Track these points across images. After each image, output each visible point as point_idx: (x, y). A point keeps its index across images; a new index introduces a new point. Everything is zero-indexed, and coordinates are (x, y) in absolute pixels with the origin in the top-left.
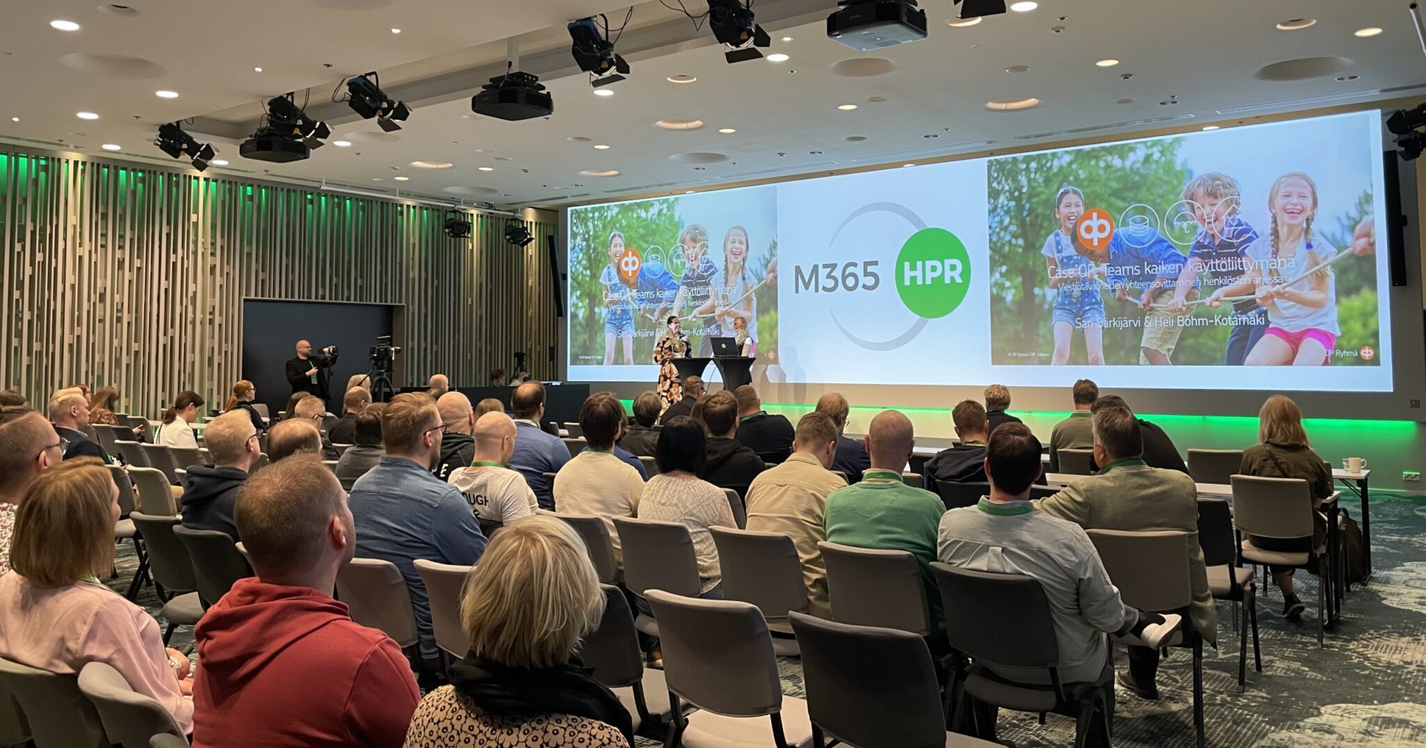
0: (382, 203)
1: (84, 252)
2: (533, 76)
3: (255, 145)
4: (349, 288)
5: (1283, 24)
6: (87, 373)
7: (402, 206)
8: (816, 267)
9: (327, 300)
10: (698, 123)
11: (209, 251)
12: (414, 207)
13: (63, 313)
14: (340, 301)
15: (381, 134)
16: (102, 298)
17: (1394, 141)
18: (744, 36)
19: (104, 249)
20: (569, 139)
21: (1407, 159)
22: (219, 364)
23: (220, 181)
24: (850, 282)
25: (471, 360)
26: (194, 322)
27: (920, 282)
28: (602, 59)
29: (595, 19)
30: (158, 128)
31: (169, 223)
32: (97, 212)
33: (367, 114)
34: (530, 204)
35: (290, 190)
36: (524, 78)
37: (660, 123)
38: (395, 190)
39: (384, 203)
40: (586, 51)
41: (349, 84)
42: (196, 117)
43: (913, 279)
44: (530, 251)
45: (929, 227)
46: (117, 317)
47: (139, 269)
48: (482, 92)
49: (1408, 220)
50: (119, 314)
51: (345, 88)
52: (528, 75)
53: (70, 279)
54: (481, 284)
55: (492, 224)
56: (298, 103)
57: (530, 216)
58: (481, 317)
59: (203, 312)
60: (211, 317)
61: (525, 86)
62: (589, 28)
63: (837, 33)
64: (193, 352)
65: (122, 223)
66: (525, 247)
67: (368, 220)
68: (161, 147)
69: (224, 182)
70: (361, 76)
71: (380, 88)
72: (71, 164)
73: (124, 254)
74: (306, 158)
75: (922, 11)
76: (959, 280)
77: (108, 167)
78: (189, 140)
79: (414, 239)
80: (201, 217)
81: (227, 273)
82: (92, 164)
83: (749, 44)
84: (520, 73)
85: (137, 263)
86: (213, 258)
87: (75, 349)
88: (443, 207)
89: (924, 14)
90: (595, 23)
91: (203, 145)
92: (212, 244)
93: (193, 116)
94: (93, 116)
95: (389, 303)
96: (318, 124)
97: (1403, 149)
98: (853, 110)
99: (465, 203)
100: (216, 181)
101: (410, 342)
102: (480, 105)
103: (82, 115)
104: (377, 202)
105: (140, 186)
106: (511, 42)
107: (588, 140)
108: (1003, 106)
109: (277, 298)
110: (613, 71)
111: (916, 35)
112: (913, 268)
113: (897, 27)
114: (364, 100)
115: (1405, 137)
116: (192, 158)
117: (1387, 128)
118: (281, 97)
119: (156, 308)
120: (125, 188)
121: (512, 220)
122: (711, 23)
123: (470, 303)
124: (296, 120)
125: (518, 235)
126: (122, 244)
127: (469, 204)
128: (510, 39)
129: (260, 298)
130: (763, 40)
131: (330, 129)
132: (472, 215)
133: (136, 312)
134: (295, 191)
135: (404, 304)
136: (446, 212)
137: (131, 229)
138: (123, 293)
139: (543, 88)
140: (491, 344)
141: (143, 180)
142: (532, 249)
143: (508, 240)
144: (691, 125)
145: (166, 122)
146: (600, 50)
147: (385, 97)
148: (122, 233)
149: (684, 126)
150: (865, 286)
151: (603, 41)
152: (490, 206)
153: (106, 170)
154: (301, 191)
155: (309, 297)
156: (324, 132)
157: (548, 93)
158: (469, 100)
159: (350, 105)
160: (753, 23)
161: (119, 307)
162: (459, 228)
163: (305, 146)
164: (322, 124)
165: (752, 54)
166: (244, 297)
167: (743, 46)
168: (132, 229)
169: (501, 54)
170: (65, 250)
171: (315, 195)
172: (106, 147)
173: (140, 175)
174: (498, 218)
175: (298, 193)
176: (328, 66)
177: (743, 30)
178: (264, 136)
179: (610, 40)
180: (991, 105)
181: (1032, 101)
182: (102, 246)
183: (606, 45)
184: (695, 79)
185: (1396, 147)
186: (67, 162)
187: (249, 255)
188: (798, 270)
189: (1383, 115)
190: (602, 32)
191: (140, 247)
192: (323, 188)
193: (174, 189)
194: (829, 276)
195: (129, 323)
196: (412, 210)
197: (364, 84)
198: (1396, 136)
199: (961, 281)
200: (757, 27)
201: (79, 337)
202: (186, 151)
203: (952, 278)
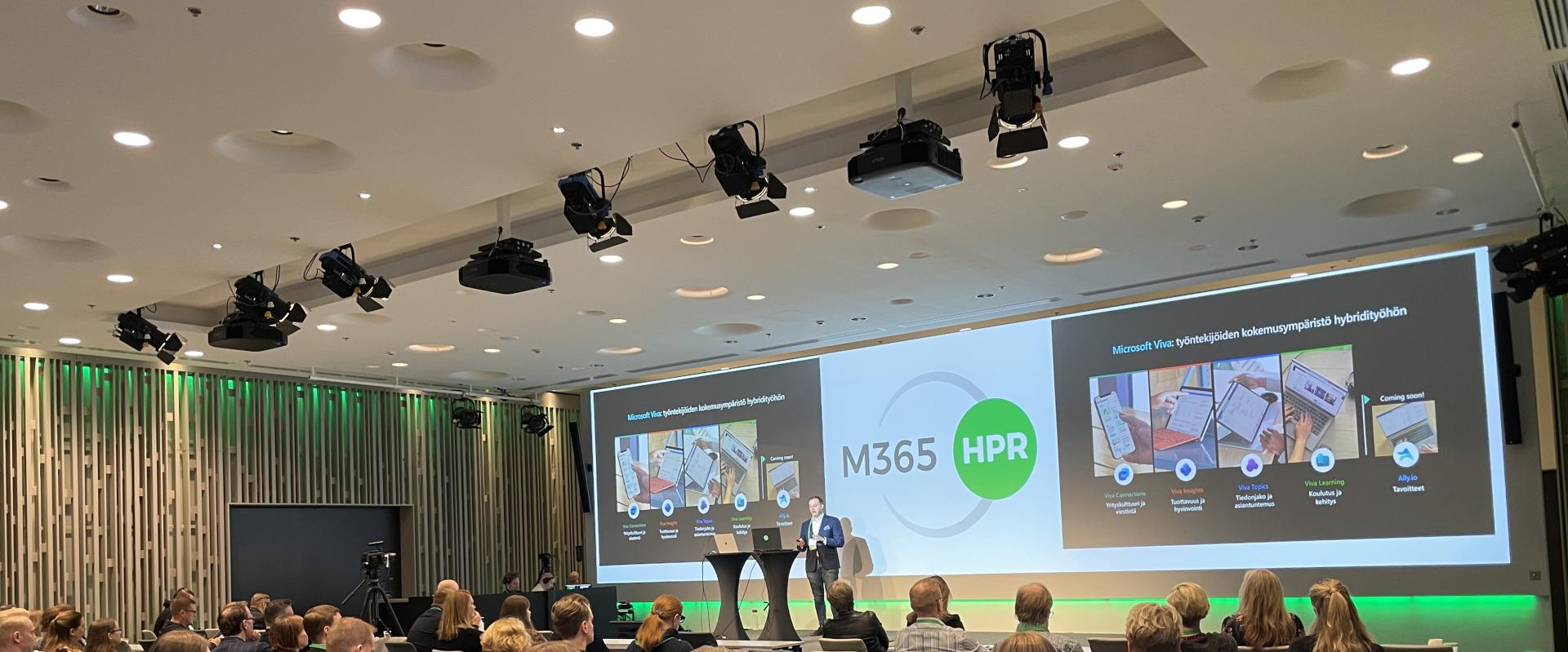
0: (382, 393)
1: (46, 458)
2: (526, 243)
3: (223, 333)
4: (348, 489)
5: (1370, 152)
6: (55, 593)
7: (404, 395)
8: (866, 447)
9: (324, 503)
10: (722, 290)
11: (188, 453)
12: (419, 396)
13: (25, 528)
14: (339, 504)
15: (365, 315)
16: (69, 509)
17: (1502, 281)
18: (755, 186)
19: (68, 455)
20: (580, 313)
21: (1517, 301)
22: (205, 579)
23: (197, 374)
24: (904, 462)
25: (490, 564)
26: (174, 533)
27: (981, 460)
28: (600, 219)
29: (589, 174)
30: (117, 317)
31: (141, 424)
32: (59, 414)
33: (344, 292)
34: (549, 388)
35: (277, 382)
36: (516, 245)
37: (680, 292)
38: (394, 378)
39: (384, 393)
40: (579, 210)
41: (321, 259)
42: (159, 303)
43: (974, 456)
44: (551, 440)
45: (989, 398)
46: (87, 531)
47: (109, 476)
48: (469, 262)
49: (1522, 369)
50: (89, 527)
51: (318, 264)
52: (521, 241)
53: (32, 489)
54: (498, 479)
55: (507, 411)
56: (269, 283)
57: (550, 401)
58: (499, 515)
59: (184, 522)
60: (194, 526)
61: (518, 254)
62: (582, 184)
63: (860, 179)
64: (175, 567)
65: (88, 425)
66: (546, 435)
67: (367, 413)
68: (121, 339)
69: (201, 375)
70: (335, 250)
71: (356, 261)
72: (28, 362)
73: (91, 460)
74: (283, 345)
75: (956, 151)
76: (1024, 456)
77: (69, 364)
78: (153, 330)
79: (420, 431)
80: (177, 415)
81: (210, 477)
82: (51, 361)
83: (763, 196)
84: (512, 239)
85: (107, 470)
86: (192, 460)
87: (41, 567)
88: (450, 395)
89: (958, 154)
90: (590, 180)
91: (168, 334)
92: (191, 445)
93: (155, 302)
94: (42, 307)
95: (395, 504)
96: (292, 306)
97: (1513, 290)
98: (894, 269)
99: (475, 389)
100: (193, 375)
101: (420, 547)
102: (468, 278)
103: (30, 306)
104: (376, 392)
105: (107, 383)
106: (501, 203)
107: (602, 313)
108: (1062, 258)
109: (267, 503)
110: (613, 232)
111: (949, 178)
112: (973, 444)
113: (926, 169)
114: (339, 277)
115: (1514, 275)
116: (157, 350)
117: (1494, 267)
118: (249, 277)
119: (131, 519)
120: (89, 387)
121: (528, 407)
122: (717, 173)
123: (486, 500)
124: (267, 302)
125: (535, 423)
126: (88, 449)
127: (480, 390)
128: (499, 201)
129: (247, 503)
130: (778, 190)
131: (306, 312)
132: (484, 403)
133: (108, 524)
134: (282, 383)
135: (411, 504)
136: (455, 400)
137: (98, 432)
138: (92, 503)
139: (539, 256)
140: (511, 545)
141: (110, 377)
142: (553, 438)
143: (525, 429)
144: (715, 292)
145: (125, 310)
146: (595, 209)
147: (363, 272)
148: (88, 436)
149: (707, 293)
150: (920, 467)
151: (599, 199)
152: (503, 392)
153: (67, 366)
154: (289, 383)
155: (304, 501)
156: (299, 315)
157: (545, 261)
158: (457, 273)
159: (323, 283)
160: (765, 172)
161: (89, 519)
162: (468, 418)
163: (280, 333)
164: (297, 306)
165: (766, 208)
166: (230, 503)
167: (756, 199)
168: (100, 431)
169: (489, 220)
170: (24, 458)
171: (306, 386)
172: (64, 341)
173: (106, 371)
174: (514, 405)
175: (287, 384)
176: (295, 239)
177: (755, 179)
178: (235, 322)
179: (606, 198)
180: (1049, 257)
181: (1095, 252)
182: (66, 452)
183: (603, 204)
184: (712, 240)
185: (1505, 288)
186: (23, 359)
187: (234, 456)
188: (846, 451)
189: (1490, 251)
190: (598, 189)
191: (109, 451)
192: (312, 378)
193: (146, 386)
194: (881, 457)
195: (100, 537)
196: (416, 399)
197: (339, 258)
198: (1504, 275)
199: (1027, 457)
200: (771, 176)
201: (45, 555)
202: (150, 342)
203: (1017, 454)
